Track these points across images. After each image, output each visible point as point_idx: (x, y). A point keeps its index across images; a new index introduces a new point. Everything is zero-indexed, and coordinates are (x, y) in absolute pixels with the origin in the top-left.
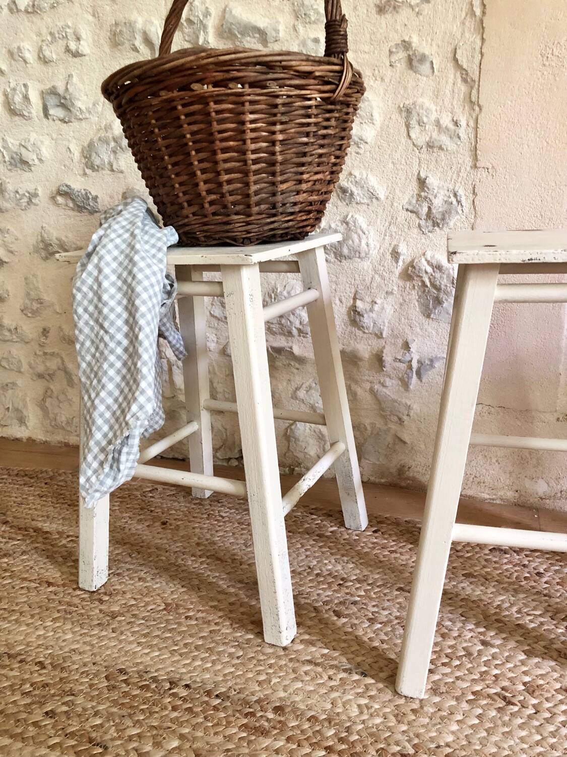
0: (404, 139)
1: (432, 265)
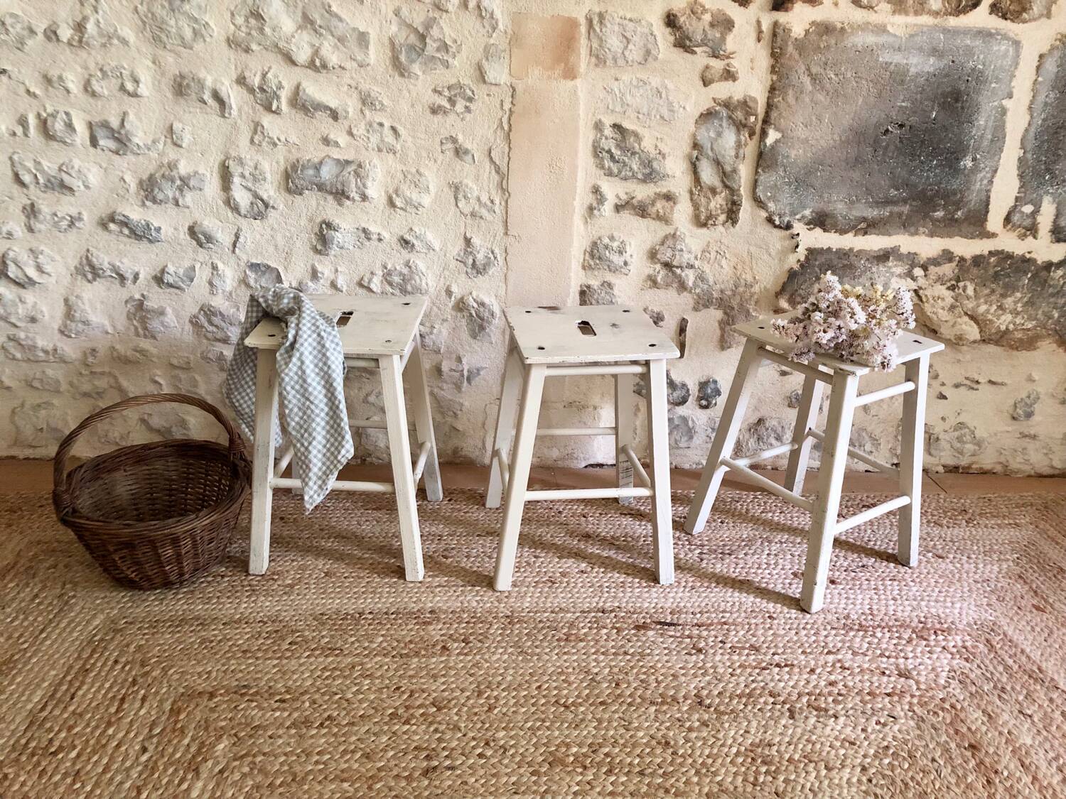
0: (453, 208)
1: (477, 302)
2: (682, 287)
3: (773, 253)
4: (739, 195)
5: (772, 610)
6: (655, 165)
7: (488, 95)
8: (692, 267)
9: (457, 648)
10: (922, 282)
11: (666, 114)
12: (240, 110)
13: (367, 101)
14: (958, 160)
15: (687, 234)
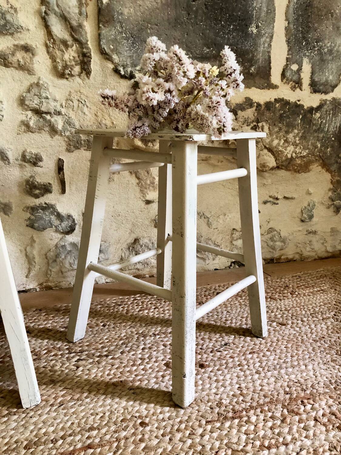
2: (53, 131)
4: (88, 48)
5: (145, 413)
8: (59, 113)
15: (49, 83)
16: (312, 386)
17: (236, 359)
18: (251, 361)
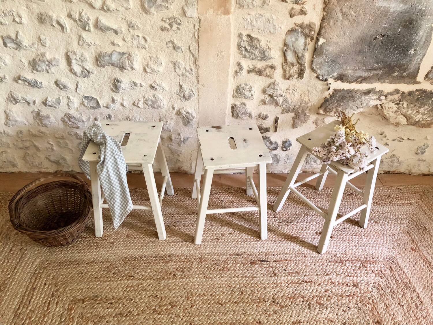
0: (173, 72)
1: (186, 112)
2: (277, 104)
3: (318, 90)
4: (304, 67)
5: (306, 252)
6: (266, 53)
7: (187, 22)
9: (179, 276)
10: (384, 101)
11: (272, 30)
12: (71, 30)
13: (131, 25)
14: (408, 50)
15: (280, 82)
16: (378, 258)
17: (348, 237)
18: (354, 240)
